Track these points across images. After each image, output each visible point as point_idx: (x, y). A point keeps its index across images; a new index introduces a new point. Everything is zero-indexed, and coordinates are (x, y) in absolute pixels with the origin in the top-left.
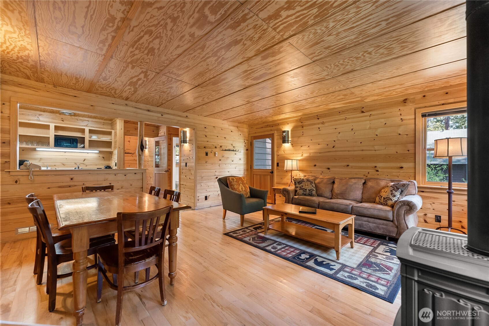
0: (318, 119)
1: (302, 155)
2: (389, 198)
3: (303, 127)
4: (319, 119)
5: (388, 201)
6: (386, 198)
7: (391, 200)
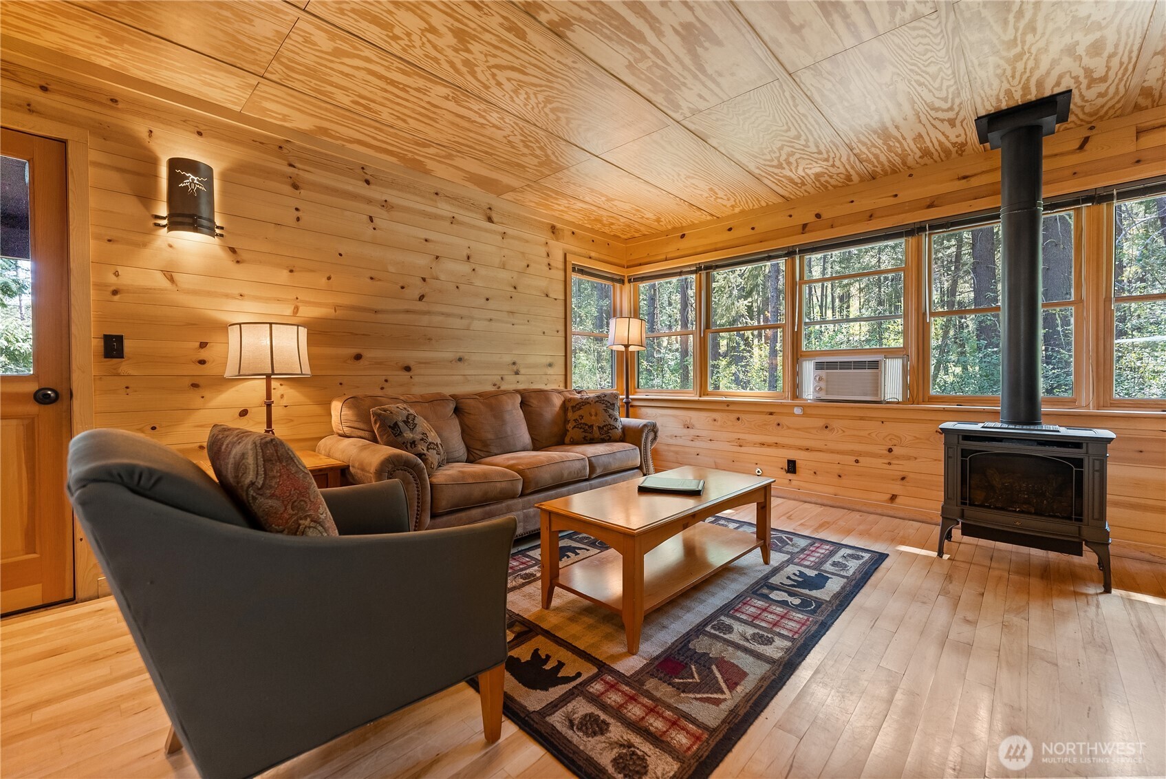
0: (367, 182)
1: (296, 309)
2: (610, 424)
3: (296, 187)
4: (373, 187)
5: (610, 431)
6: (605, 426)
7: (616, 428)
